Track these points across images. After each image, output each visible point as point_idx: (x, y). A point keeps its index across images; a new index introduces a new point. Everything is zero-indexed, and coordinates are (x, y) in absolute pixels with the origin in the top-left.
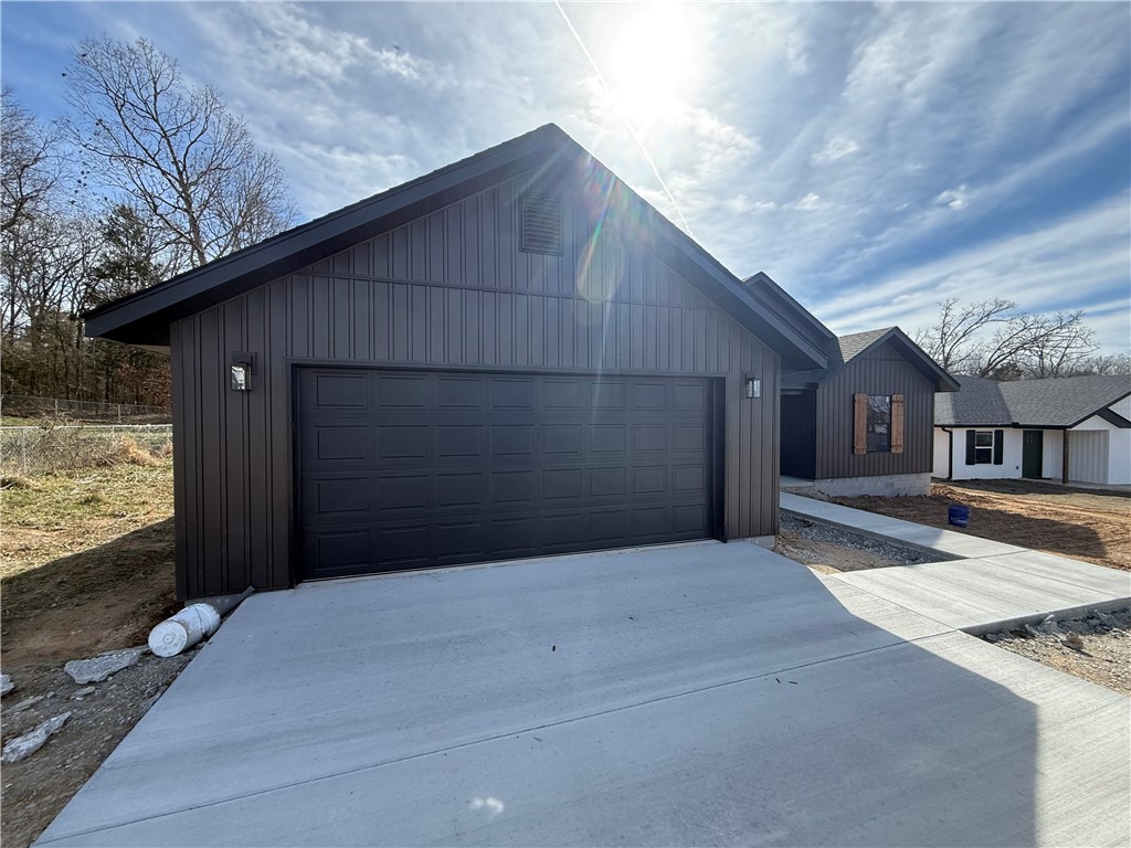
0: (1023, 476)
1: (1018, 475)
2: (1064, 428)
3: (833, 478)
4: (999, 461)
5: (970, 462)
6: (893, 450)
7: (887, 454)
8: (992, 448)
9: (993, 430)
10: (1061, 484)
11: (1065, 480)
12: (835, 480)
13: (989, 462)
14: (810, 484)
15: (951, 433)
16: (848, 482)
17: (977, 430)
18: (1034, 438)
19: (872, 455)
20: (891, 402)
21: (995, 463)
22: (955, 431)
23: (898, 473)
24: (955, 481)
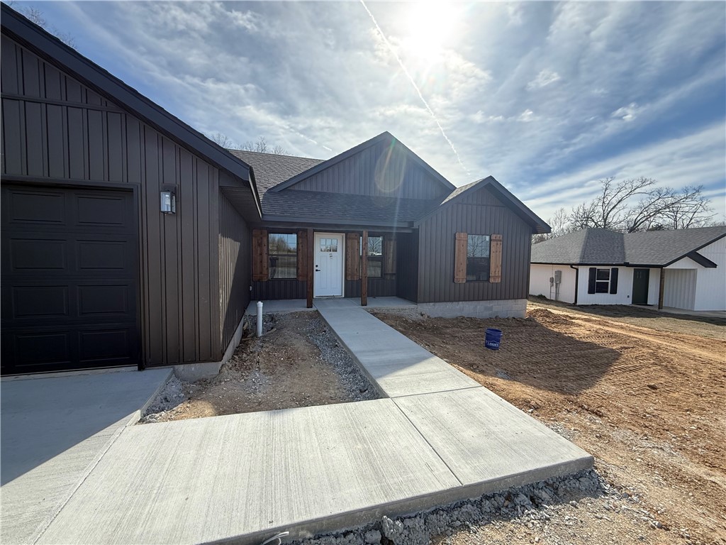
0: (633, 303)
1: (629, 302)
2: (661, 267)
3: (435, 301)
4: (614, 291)
5: (591, 291)
6: (492, 280)
7: (486, 284)
8: (609, 281)
9: (610, 268)
10: (657, 309)
11: (660, 306)
12: (437, 304)
13: (607, 292)
14: (413, 306)
15: (577, 270)
16: (449, 305)
17: (598, 267)
18: (642, 274)
19: (472, 284)
20: (490, 240)
21: (611, 293)
22: (580, 268)
23: (496, 299)
24: (579, 306)
